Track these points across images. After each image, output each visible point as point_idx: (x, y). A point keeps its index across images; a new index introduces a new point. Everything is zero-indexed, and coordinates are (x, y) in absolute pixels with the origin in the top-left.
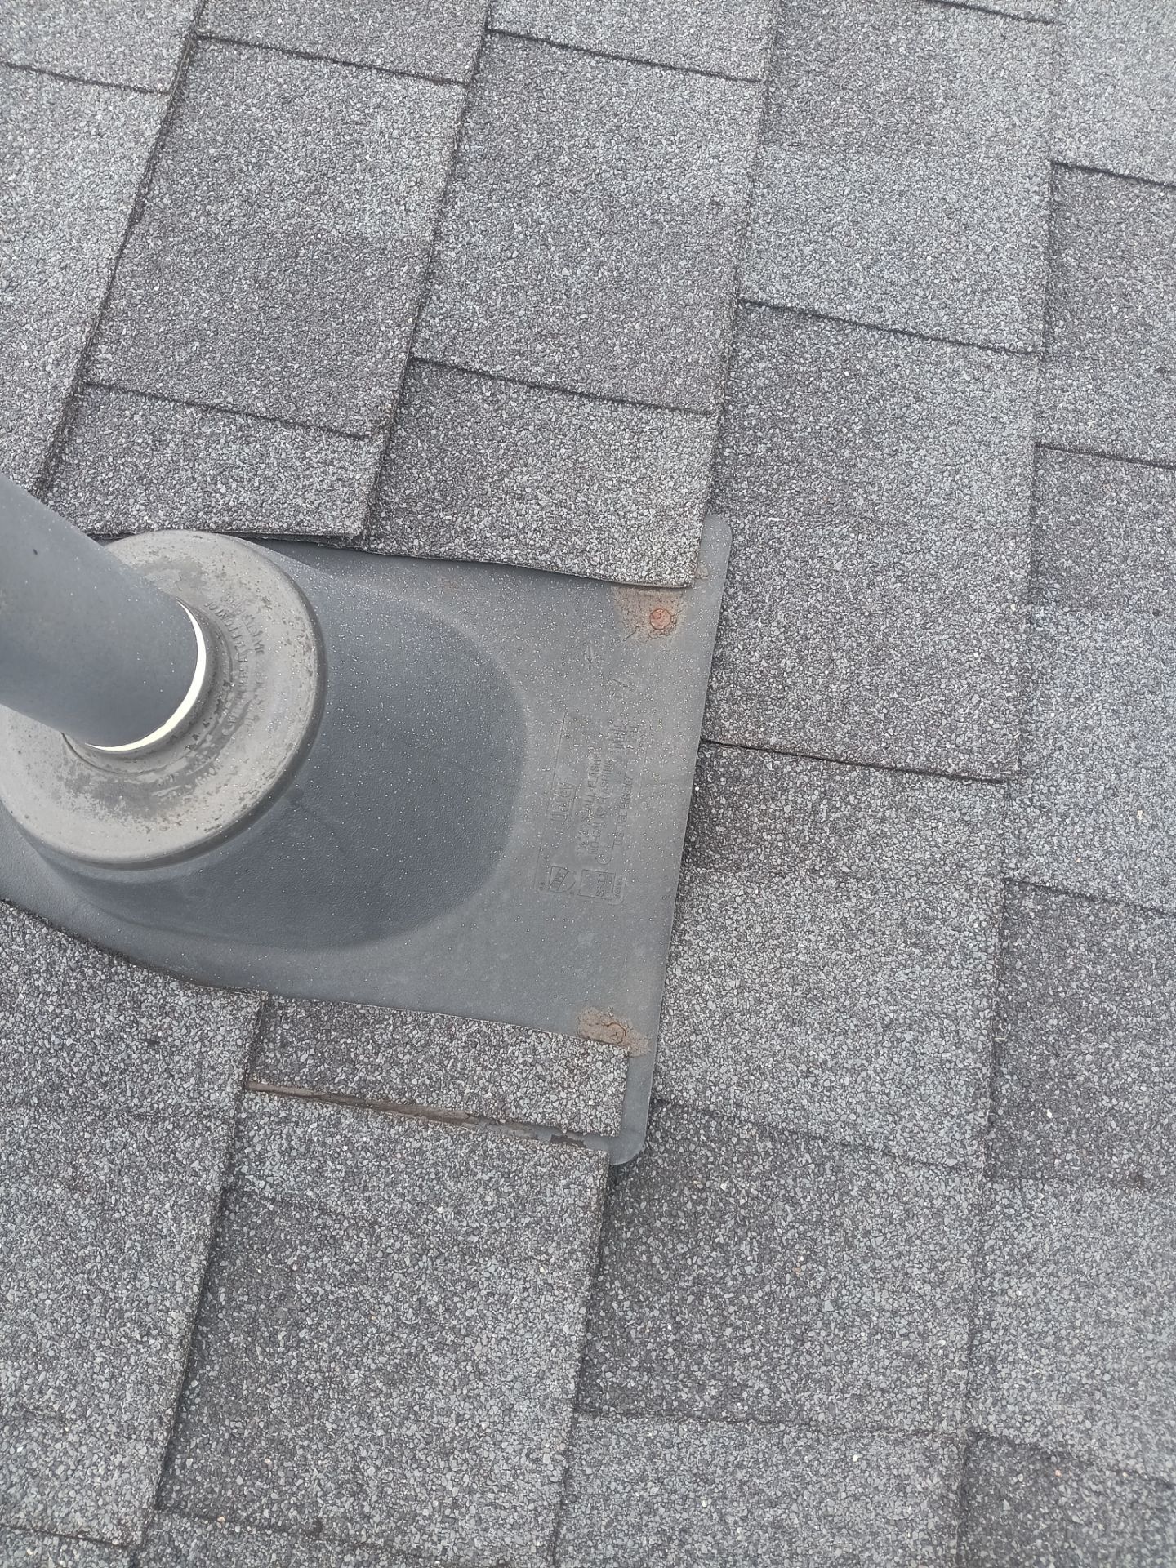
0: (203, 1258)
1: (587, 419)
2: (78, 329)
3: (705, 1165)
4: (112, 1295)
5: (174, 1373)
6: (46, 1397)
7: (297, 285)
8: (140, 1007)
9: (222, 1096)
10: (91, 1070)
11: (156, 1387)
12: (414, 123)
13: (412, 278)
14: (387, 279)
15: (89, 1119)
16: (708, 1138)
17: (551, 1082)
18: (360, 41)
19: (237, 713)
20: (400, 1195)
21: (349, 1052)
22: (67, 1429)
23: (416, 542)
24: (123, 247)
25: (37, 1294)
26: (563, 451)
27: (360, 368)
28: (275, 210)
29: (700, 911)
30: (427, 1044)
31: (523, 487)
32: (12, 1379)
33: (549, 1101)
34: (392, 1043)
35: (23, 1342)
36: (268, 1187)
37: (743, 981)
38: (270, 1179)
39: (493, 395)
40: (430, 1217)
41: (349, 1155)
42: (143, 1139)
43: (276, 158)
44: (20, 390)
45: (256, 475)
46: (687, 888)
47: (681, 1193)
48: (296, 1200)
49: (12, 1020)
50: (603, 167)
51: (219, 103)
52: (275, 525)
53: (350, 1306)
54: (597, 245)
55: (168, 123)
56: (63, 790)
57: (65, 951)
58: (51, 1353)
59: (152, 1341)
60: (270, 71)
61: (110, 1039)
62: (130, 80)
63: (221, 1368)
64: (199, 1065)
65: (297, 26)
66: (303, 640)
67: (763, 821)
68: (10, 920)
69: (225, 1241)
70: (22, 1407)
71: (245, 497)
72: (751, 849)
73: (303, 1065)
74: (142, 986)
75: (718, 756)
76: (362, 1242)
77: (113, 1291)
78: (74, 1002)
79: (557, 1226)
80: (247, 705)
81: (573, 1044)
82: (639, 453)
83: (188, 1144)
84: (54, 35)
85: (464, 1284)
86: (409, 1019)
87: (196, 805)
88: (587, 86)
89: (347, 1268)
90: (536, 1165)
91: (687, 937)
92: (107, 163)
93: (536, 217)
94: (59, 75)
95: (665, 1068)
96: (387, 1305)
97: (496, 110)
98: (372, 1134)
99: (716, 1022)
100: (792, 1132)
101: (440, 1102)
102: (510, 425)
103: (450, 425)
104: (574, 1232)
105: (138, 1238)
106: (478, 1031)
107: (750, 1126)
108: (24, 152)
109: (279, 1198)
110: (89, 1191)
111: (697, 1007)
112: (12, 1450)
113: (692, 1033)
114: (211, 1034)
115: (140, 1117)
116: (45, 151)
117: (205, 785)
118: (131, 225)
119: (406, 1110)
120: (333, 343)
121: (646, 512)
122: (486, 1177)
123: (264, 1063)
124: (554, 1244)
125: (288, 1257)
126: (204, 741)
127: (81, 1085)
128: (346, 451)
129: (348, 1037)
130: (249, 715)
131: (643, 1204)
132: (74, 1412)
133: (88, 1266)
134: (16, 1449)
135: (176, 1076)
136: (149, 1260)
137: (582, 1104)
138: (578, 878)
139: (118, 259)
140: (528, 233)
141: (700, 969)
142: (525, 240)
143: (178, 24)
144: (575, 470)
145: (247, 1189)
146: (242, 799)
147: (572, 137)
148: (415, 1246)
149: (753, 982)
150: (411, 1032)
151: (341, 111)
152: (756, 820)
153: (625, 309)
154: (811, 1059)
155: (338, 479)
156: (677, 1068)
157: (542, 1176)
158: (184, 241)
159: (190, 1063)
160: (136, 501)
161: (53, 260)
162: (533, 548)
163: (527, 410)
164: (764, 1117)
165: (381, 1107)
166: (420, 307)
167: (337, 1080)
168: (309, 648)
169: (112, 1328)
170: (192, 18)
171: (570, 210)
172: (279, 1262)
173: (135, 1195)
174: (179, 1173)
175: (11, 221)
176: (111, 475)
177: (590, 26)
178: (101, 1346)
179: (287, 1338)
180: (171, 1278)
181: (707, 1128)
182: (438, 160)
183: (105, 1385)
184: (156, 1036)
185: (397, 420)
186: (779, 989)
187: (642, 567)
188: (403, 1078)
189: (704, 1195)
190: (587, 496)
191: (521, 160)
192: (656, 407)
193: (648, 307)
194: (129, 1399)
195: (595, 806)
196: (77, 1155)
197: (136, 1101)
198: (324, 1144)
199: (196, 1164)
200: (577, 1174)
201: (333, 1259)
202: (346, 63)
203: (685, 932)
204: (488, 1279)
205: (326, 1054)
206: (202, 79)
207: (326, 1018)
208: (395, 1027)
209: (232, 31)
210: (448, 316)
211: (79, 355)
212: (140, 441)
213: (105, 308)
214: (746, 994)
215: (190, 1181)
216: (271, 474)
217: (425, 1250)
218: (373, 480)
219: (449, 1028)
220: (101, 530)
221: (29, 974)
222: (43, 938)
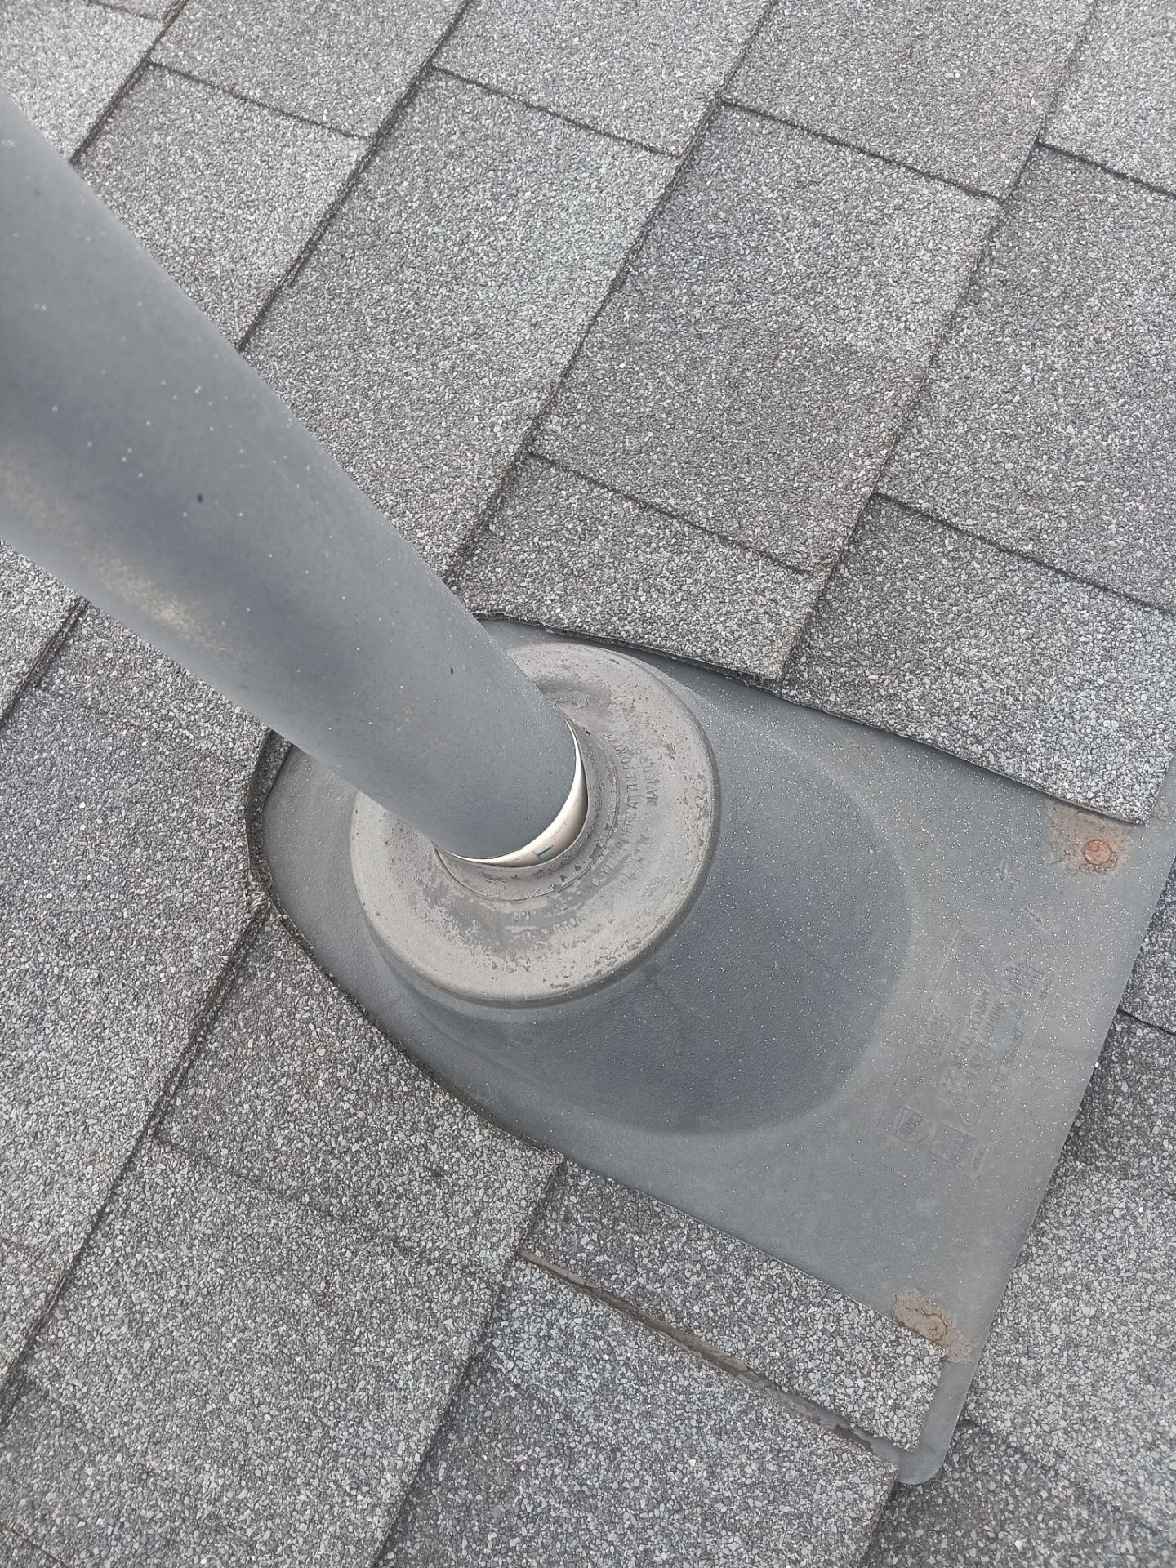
0: (433, 1427)
1: (1058, 600)
2: (535, 394)
3: (1002, 1511)
4: (332, 1433)
5: (374, 1540)
6: (242, 1518)
7: (769, 391)
8: (433, 1132)
9: (494, 1257)
10: (369, 1184)
11: (352, 1549)
12: (934, 233)
13: (896, 405)
14: (869, 401)
15: (355, 1237)
16: (1014, 1481)
17: (849, 1363)
18: (894, 134)
19: (613, 863)
20: (653, 1431)
21: (633, 1250)
22: (253, 1558)
23: (832, 697)
24: (599, 314)
25: (259, 1404)
26: (1023, 630)
27: (817, 494)
28: (763, 303)
29: (1068, 1213)
30: (719, 1271)
31: (968, 662)
32: (213, 1485)
33: (842, 1384)
34: (681, 1256)
35: (233, 1450)
36: (516, 1370)
37: (1100, 1311)
38: (519, 1363)
39: (956, 550)
40: (680, 1466)
41: (608, 1366)
42: (402, 1277)
43: (777, 246)
44: (463, 447)
45: (679, 589)
46: (1058, 1180)
47: (967, 1535)
48: (541, 1396)
49: (305, 1105)
50: (1138, 319)
51: (729, 175)
52: (688, 648)
53: (571, 1530)
54: (1114, 406)
55: (673, 188)
56: (421, 897)
57: (375, 1050)
58: (258, 1473)
59: (360, 1498)
60: (791, 150)
61: (396, 1157)
62: (643, 138)
63: (421, 1548)
64: (477, 1214)
65: (830, 107)
66: (702, 803)
67: (1167, 1126)
68: (330, 999)
69: (457, 1412)
70: (217, 1517)
71: (664, 610)
72: (1144, 1155)
73: (582, 1249)
74: (441, 1109)
75: (1130, 1032)
76: (600, 1465)
77: (334, 1429)
78: (370, 1106)
79: (818, 1529)
80: (626, 858)
81: (884, 1326)
82: (1113, 652)
83: (447, 1297)
84: (577, 80)
85: (699, 1552)
86: (706, 1236)
87: (549, 954)
88: (1137, 223)
89: (577, 1488)
90: (812, 1453)
91: (1045, 1240)
92: (601, 220)
93: (1049, 361)
94: (573, 121)
95: (982, 1385)
96: (610, 1543)
97: (1028, 234)
98: (639, 1352)
99: (1056, 1351)
100: (1116, 1509)
101: (719, 1343)
102: (968, 588)
103: (899, 575)
104: (837, 1542)
105: (373, 1381)
106: (780, 1276)
107: (1066, 1483)
108: (520, 195)
109: (524, 1386)
110: (336, 1314)
111: (1037, 1325)
112: (196, 1559)
113: (1023, 1355)
114: (497, 1185)
115: (405, 1251)
116: (541, 197)
117: (563, 935)
118: (611, 292)
119: (680, 1336)
120: (793, 461)
121: (1107, 723)
122: (753, 1447)
123: (542, 1232)
124: (810, 1547)
125: (519, 1453)
126: (570, 885)
127: (356, 1197)
128: (782, 583)
129: (636, 1233)
130: (625, 871)
131: (920, 1532)
132: (265, 1544)
133: (316, 1394)
134: (200, 1559)
135: (451, 1219)
136: (378, 1409)
137: (880, 1401)
138: (932, 1131)
139: (590, 326)
140: (1036, 378)
141: (1052, 1281)
142: (1032, 385)
143: (706, 87)
144: (1033, 655)
145: (495, 1365)
146: (597, 963)
147: (1108, 278)
148: (656, 1491)
149: (1112, 1315)
150: (705, 1250)
151: (858, 206)
152: (1159, 1122)
153: (1131, 485)
154: (1160, 1429)
155: (766, 612)
156: (997, 1390)
157: (816, 1468)
158: (662, 320)
159: (468, 1208)
160: (552, 590)
161: (524, 314)
162: (964, 734)
163: (990, 575)
164: (1087, 1481)
165: (655, 1325)
166: (897, 438)
167: (613, 1278)
168: (706, 813)
169: (323, 1468)
170: (722, 82)
171: (1091, 360)
172: (509, 1455)
173: (380, 1334)
174: (430, 1326)
175: (491, 265)
176: (533, 556)
177: (1156, 157)
178: (308, 1484)
179: (497, 1541)
180: (395, 1437)
181: (1015, 1469)
182: (953, 279)
183: (302, 1527)
184: (442, 1168)
185: (844, 557)
186: (1141, 1334)
187: (1089, 787)
188: (684, 1301)
189: (993, 1546)
190: (1041, 688)
191: (1045, 295)
192: (1144, 605)
193: (1159, 488)
194: (322, 1551)
195: (971, 1051)
196: (334, 1271)
197: (405, 1232)
198: (585, 1345)
199: (449, 1322)
200: (856, 1480)
201: (565, 1473)
202: (874, 156)
203: (1044, 1233)
204: (726, 1557)
205: (609, 1245)
206: (716, 147)
207: (617, 1204)
208: (689, 1240)
209: (760, 101)
210: (926, 453)
211: (530, 422)
212: (570, 526)
213: (566, 376)
214: (1100, 1328)
215: (439, 1339)
216: (696, 591)
217: (665, 1499)
218: (803, 621)
219: (748, 1260)
220: (511, 612)
221: (333, 1063)
222: (357, 1028)
